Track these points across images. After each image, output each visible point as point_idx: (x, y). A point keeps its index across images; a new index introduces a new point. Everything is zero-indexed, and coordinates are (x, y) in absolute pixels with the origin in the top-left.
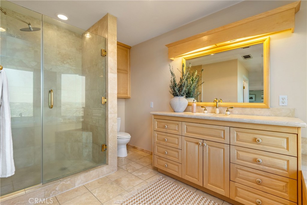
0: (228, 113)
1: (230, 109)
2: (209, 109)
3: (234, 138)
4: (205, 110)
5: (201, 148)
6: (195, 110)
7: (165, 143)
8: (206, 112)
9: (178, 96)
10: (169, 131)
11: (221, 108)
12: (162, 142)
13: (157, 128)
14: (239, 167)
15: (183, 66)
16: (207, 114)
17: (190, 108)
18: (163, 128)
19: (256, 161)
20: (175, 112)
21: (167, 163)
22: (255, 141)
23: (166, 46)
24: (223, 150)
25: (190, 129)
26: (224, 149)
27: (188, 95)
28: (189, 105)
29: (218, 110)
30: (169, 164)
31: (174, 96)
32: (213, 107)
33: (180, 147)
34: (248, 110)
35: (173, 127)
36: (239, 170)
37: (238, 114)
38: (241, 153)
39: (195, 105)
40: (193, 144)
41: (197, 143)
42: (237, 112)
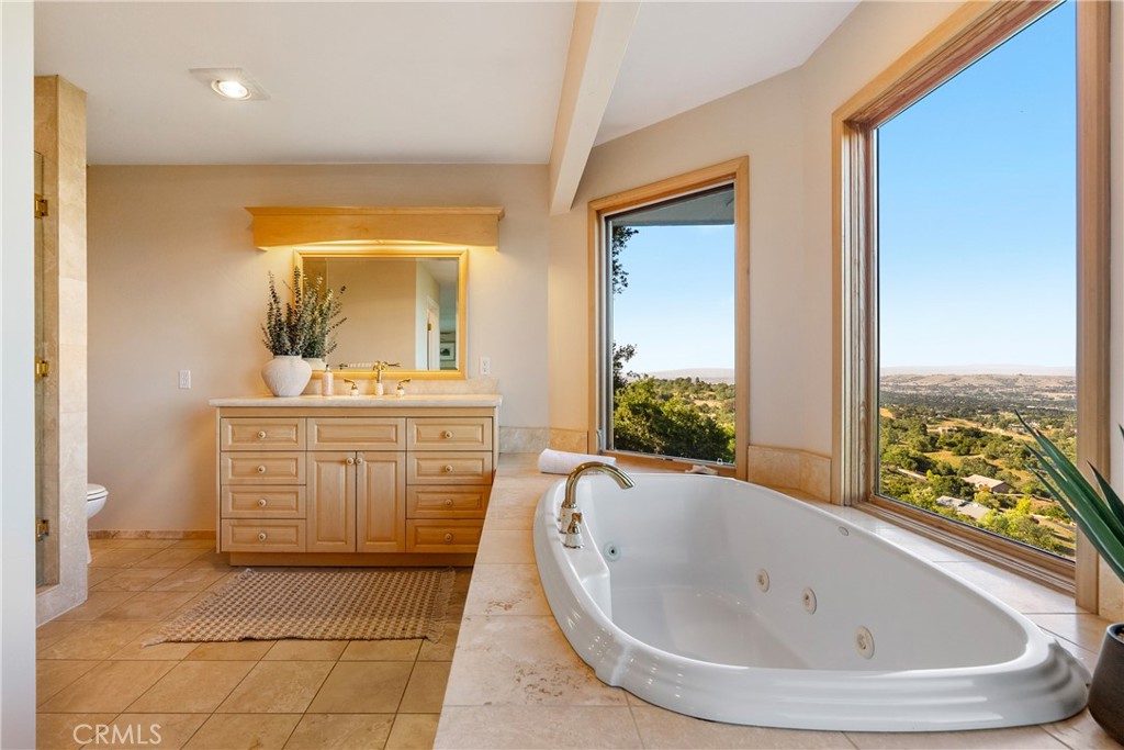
0: (402, 392)
1: (404, 385)
2: (362, 385)
3: (413, 437)
4: (353, 388)
5: (351, 469)
6: (330, 389)
7: (257, 480)
8: (355, 392)
9: (286, 354)
10: (269, 446)
11: (387, 381)
12: (249, 480)
13: (233, 441)
14: (420, 489)
15: (297, 275)
16: (356, 397)
17: (318, 386)
18: (253, 441)
19: (445, 471)
20: (276, 396)
21: (265, 529)
22: (444, 436)
23: (248, 209)
24: (394, 464)
25: (327, 433)
26: (396, 462)
27: (310, 351)
28: (313, 378)
29: (380, 388)
30: (269, 530)
31: (276, 354)
32: (371, 379)
33: (301, 480)
34: (435, 385)
35: (282, 434)
36: (420, 495)
37: (418, 394)
38: (423, 463)
39: (330, 376)
40: (334, 466)
41: (344, 462)
42: (417, 390)
